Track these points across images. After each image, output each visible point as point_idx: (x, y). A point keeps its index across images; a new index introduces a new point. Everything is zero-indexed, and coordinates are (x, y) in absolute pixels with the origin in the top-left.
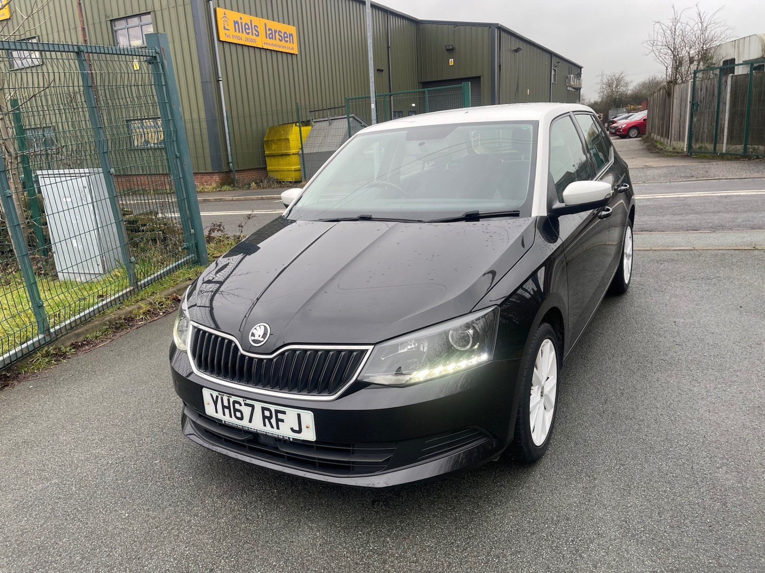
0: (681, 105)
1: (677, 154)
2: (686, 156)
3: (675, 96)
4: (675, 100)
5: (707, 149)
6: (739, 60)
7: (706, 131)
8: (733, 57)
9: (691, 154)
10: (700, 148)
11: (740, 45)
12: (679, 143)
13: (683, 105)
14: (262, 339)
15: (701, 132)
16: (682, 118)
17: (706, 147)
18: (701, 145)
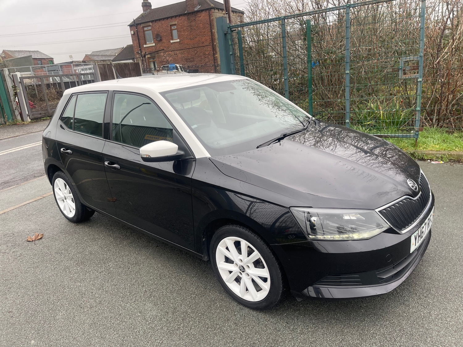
14: (416, 186)
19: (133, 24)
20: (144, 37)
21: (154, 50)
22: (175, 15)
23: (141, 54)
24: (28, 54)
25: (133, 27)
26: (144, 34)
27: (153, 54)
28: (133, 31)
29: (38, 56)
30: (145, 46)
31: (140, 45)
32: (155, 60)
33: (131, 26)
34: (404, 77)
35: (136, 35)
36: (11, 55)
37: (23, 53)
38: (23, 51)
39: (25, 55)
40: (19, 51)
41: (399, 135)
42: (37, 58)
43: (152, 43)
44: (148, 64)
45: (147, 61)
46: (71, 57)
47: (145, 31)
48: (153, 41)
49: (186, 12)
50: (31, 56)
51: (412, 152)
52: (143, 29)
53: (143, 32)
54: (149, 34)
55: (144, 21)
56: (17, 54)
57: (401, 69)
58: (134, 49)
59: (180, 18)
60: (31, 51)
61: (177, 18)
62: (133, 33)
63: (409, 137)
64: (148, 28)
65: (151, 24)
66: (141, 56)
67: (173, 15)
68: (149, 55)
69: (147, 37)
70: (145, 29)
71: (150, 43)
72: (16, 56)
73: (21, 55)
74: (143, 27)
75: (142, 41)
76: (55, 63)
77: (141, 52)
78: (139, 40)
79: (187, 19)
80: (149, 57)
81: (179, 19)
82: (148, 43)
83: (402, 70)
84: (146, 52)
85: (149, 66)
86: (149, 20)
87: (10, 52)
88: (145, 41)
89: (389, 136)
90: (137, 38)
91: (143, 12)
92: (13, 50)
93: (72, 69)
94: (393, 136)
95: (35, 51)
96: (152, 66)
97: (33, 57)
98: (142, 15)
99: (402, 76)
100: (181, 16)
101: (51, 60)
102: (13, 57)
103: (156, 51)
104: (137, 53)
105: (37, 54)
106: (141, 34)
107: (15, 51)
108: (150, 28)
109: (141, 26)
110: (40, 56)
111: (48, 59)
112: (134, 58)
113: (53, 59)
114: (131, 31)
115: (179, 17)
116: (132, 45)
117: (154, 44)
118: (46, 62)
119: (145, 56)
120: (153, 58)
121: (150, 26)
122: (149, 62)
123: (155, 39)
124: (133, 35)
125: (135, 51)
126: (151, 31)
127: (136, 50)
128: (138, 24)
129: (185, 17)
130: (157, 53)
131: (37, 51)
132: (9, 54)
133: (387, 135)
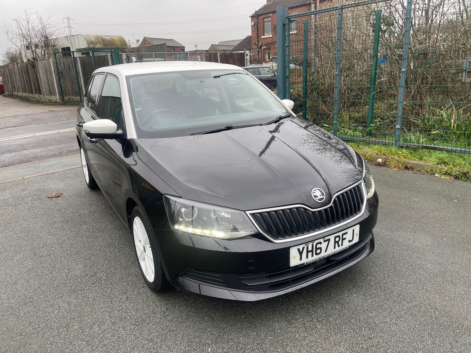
0: (46, 73)
1: (55, 103)
2: (62, 104)
3: (39, 67)
4: (40, 71)
5: (74, 99)
6: (73, 48)
7: (70, 89)
8: (68, 46)
9: (65, 103)
10: (69, 99)
11: (72, 40)
12: (51, 96)
13: (48, 73)
14: (323, 197)
15: (67, 90)
16: (50, 81)
17: (72, 98)
18: (69, 97)
19: (255, 15)
20: (263, 28)
21: (270, 42)
22: (296, 6)
23: (258, 45)
24: (164, 42)
25: (254, 18)
26: (263, 25)
27: (269, 45)
28: (253, 22)
29: (172, 44)
30: (262, 37)
31: (258, 36)
32: (270, 51)
33: (252, 17)
34: (468, 81)
35: (256, 26)
36: (150, 41)
37: (160, 41)
38: (160, 39)
39: (162, 43)
40: (157, 38)
41: (456, 150)
42: (171, 46)
43: (270, 34)
44: (263, 55)
45: (263, 52)
46: (196, 46)
47: (265, 22)
48: (271, 33)
49: (307, 3)
50: (166, 44)
51: (465, 171)
52: (263, 20)
53: (263, 23)
54: (268, 25)
55: (265, 13)
56: (155, 42)
57: (465, 70)
58: (252, 40)
59: (301, 9)
60: (167, 39)
61: (298, 8)
62: (253, 24)
63: (468, 153)
64: (268, 19)
65: (271, 15)
66: (258, 47)
67: (294, 6)
68: (265, 46)
69: (266, 27)
70: (266, 20)
71: (268, 34)
72: (154, 43)
73: (158, 43)
74: (263, 18)
75: (260, 32)
76: (185, 51)
77: (258, 43)
78: (258, 31)
79: (307, 10)
80: (265, 48)
81: (299, 10)
82: (266, 34)
83: (467, 73)
84: (262, 44)
85: (264, 57)
86: (270, 11)
87: (149, 39)
88: (263, 32)
89: (445, 149)
90: (256, 29)
91: (266, 2)
92: (152, 38)
93: (188, 58)
94: (450, 150)
95: (170, 39)
96: (267, 57)
97: (167, 45)
98: (264, 6)
99: (466, 79)
100: (302, 7)
101: (183, 48)
102: (151, 44)
103: (273, 42)
104: (254, 44)
105: (172, 42)
106: (260, 25)
107: (153, 38)
108: (270, 19)
109: (262, 18)
110: (174, 44)
111: (180, 47)
112: (251, 49)
113: (184, 47)
114: (252, 23)
115: (300, 7)
116: (251, 36)
117: (271, 36)
118: (178, 50)
119: (261, 47)
120: (269, 49)
121: (270, 17)
122: (264, 53)
123: (273, 31)
124: (253, 26)
125: (252, 41)
126: (270, 22)
127: (254, 41)
128: (259, 15)
129: (305, 8)
130: (273, 45)
131: (172, 39)
132: (149, 40)
133: (442, 147)
